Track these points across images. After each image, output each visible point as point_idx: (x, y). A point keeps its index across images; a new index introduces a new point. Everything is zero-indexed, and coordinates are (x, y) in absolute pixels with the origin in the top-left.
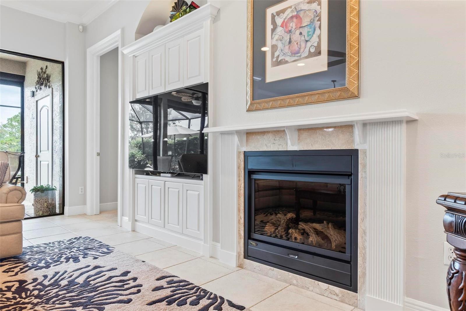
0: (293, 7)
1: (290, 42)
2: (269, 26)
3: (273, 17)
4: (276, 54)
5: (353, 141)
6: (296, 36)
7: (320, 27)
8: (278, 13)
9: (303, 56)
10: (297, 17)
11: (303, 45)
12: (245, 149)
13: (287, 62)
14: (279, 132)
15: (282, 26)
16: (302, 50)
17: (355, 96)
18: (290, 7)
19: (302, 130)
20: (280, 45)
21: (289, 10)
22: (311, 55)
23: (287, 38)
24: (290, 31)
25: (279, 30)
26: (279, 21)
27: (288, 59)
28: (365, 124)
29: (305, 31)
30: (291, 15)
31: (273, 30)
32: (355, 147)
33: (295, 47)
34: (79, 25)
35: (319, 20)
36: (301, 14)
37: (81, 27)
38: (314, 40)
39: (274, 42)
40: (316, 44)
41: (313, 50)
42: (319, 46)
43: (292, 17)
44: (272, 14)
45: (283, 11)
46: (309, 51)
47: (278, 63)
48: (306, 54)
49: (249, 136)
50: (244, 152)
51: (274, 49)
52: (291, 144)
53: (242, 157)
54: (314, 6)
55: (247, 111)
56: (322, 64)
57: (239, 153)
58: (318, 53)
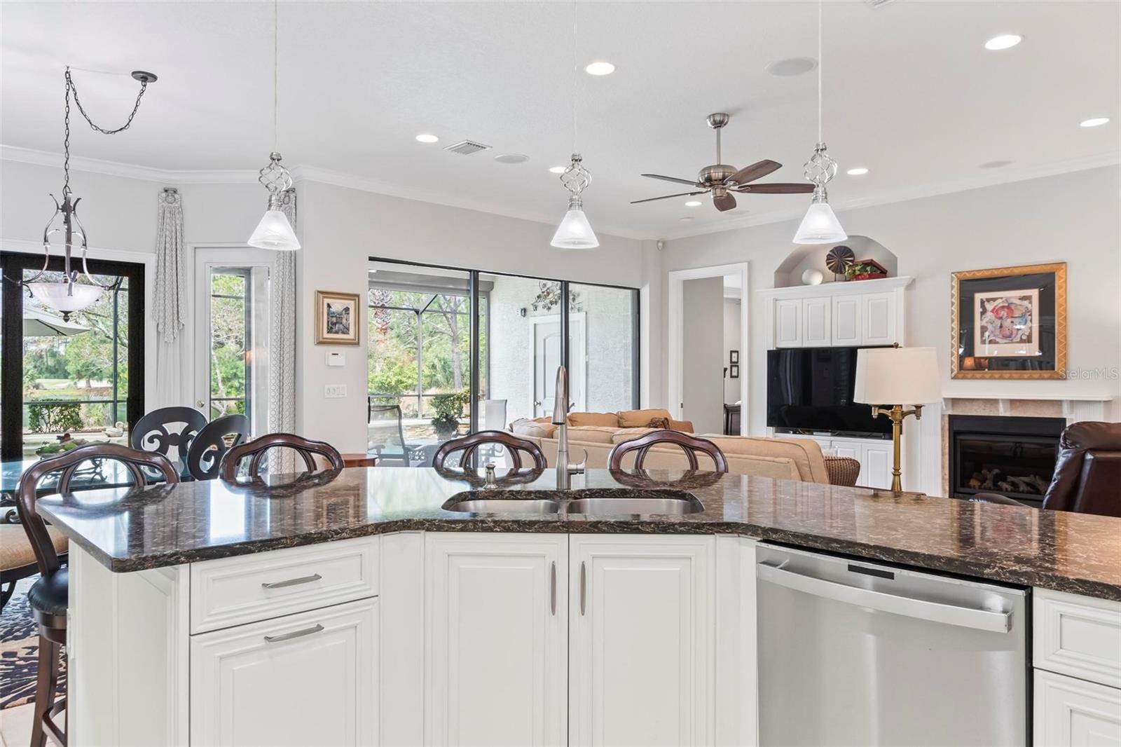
0: (1004, 299)
1: (1001, 327)
2: (978, 309)
3: (982, 302)
4: (987, 334)
5: (1061, 412)
6: (1008, 323)
7: (1031, 321)
8: (989, 300)
9: (1014, 340)
10: (1008, 307)
11: (1015, 332)
12: (951, 412)
13: (997, 343)
15: (992, 311)
16: (1014, 336)
17: (1063, 379)
18: (1002, 298)
19: (1013, 403)
20: (990, 327)
21: (1000, 301)
22: (1022, 341)
23: (998, 323)
24: (1001, 318)
25: (989, 315)
26: (989, 307)
27: (998, 340)
28: (1072, 402)
29: (1018, 321)
30: (1001, 305)
31: (984, 312)
32: (1064, 417)
34: (658, 242)
35: (1031, 315)
36: (1013, 307)
37: (660, 244)
38: (1025, 330)
39: (984, 323)
40: (1027, 334)
41: (1024, 338)
42: (1030, 336)
43: (1003, 307)
44: (982, 300)
45: (994, 300)
46: (1021, 338)
47: (989, 342)
48: (1018, 340)
49: (955, 401)
50: (950, 416)
51: (984, 329)
52: (1003, 411)
53: (947, 419)
54: (1026, 303)
55: (952, 378)
56: (1033, 350)
57: (943, 416)
58: (1029, 340)
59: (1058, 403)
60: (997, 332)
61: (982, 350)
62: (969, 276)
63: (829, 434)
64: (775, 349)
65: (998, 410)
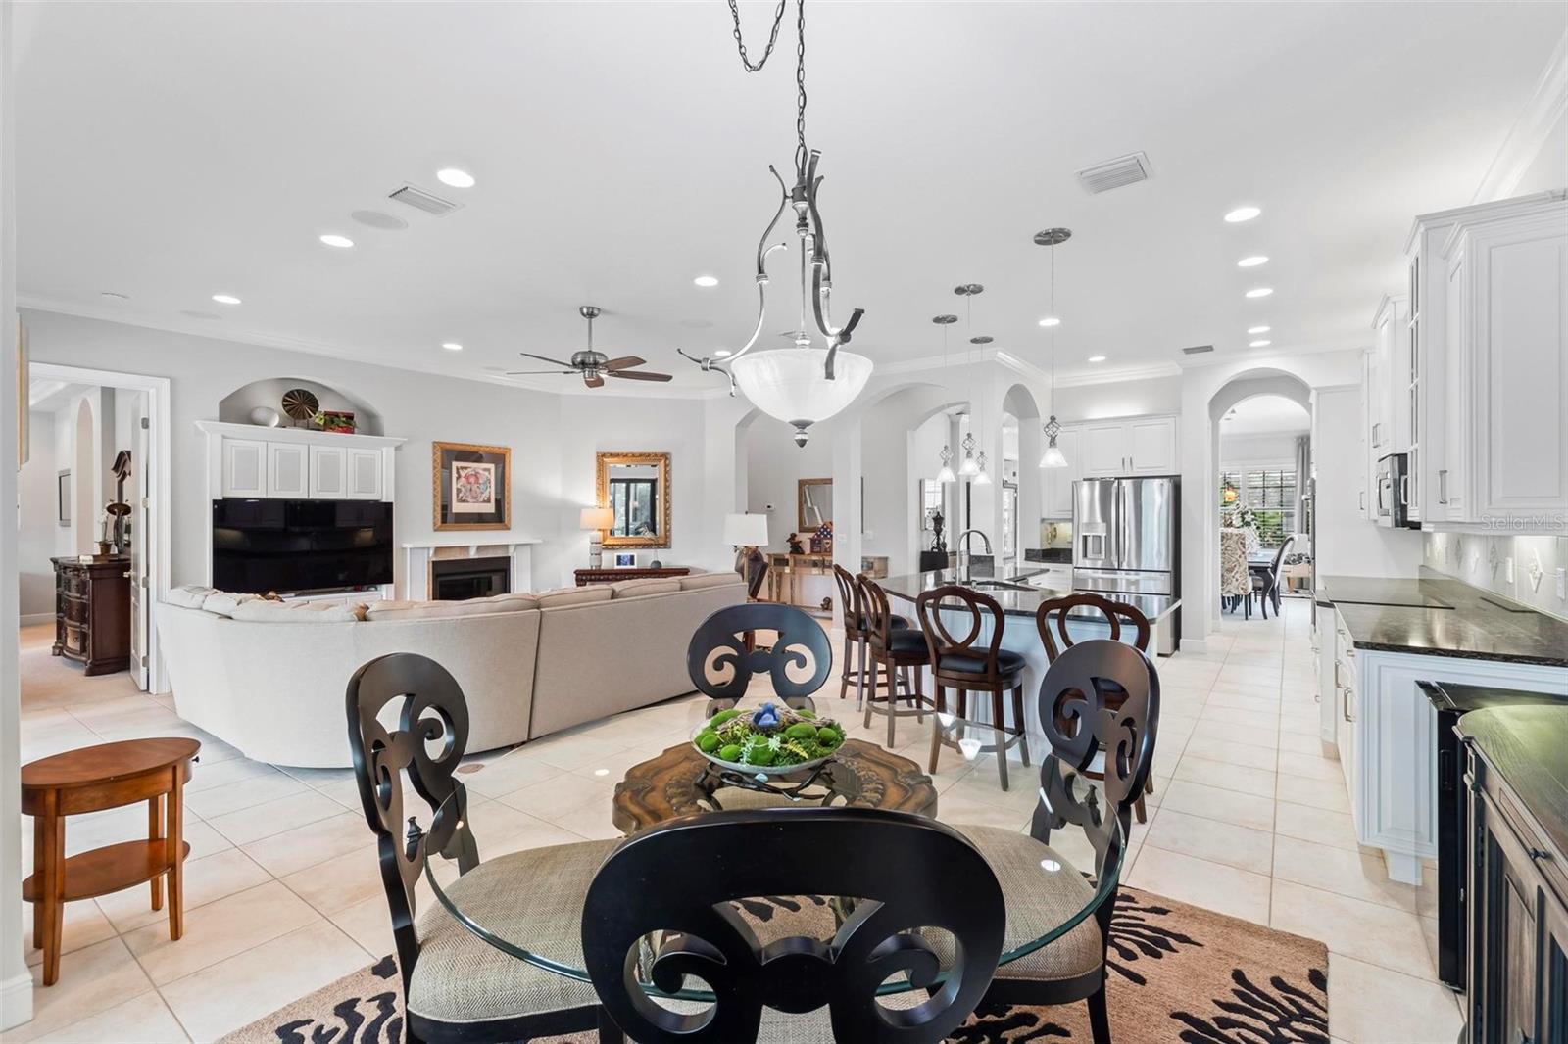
0: (473, 469)
1: (471, 490)
2: (454, 475)
3: (457, 469)
4: (460, 495)
5: (508, 552)
6: (475, 487)
7: (490, 487)
8: (462, 468)
9: (479, 501)
10: (475, 475)
11: (480, 494)
12: (434, 559)
13: (468, 502)
14: (466, 548)
15: (464, 477)
16: (479, 497)
17: (508, 529)
18: (471, 468)
19: (480, 548)
20: (463, 489)
21: (469, 470)
22: (484, 502)
23: (469, 487)
24: (470, 483)
25: (462, 479)
26: (463, 473)
27: (469, 500)
28: (515, 545)
29: (482, 486)
30: (471, 473)
31: (459, 477)
32: (509, 555)
33: (475, 495)
36: (478, 475)
38: (486, 494)
39: (459, 486)
40: (488, 496)
41: (486, 499)
42: (489, 498)
43: (472, 475)
44: (457, 467)
45: (466, 468)
46: (484, 500)
47: (462, 501)
48: (482, 500)
49: (438, 550)
50: (433, 562)
51: (458, 490)
52: (473, 555)
53: (431, 565)
54: (487, 473)
55: (435, 530)
56: (490, 508)
57: (429, 563)
58: (489, 501)
59: (506, 546)
60: (468, 493)
61: (457, 508)
62: (448, 446)
63: (293, 595)
64: (221, 499)
65: (469, 554)
